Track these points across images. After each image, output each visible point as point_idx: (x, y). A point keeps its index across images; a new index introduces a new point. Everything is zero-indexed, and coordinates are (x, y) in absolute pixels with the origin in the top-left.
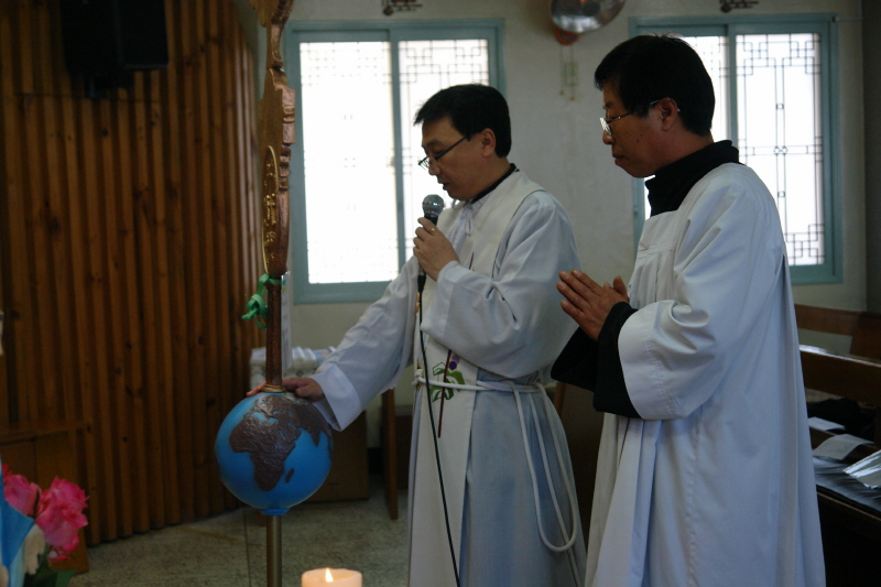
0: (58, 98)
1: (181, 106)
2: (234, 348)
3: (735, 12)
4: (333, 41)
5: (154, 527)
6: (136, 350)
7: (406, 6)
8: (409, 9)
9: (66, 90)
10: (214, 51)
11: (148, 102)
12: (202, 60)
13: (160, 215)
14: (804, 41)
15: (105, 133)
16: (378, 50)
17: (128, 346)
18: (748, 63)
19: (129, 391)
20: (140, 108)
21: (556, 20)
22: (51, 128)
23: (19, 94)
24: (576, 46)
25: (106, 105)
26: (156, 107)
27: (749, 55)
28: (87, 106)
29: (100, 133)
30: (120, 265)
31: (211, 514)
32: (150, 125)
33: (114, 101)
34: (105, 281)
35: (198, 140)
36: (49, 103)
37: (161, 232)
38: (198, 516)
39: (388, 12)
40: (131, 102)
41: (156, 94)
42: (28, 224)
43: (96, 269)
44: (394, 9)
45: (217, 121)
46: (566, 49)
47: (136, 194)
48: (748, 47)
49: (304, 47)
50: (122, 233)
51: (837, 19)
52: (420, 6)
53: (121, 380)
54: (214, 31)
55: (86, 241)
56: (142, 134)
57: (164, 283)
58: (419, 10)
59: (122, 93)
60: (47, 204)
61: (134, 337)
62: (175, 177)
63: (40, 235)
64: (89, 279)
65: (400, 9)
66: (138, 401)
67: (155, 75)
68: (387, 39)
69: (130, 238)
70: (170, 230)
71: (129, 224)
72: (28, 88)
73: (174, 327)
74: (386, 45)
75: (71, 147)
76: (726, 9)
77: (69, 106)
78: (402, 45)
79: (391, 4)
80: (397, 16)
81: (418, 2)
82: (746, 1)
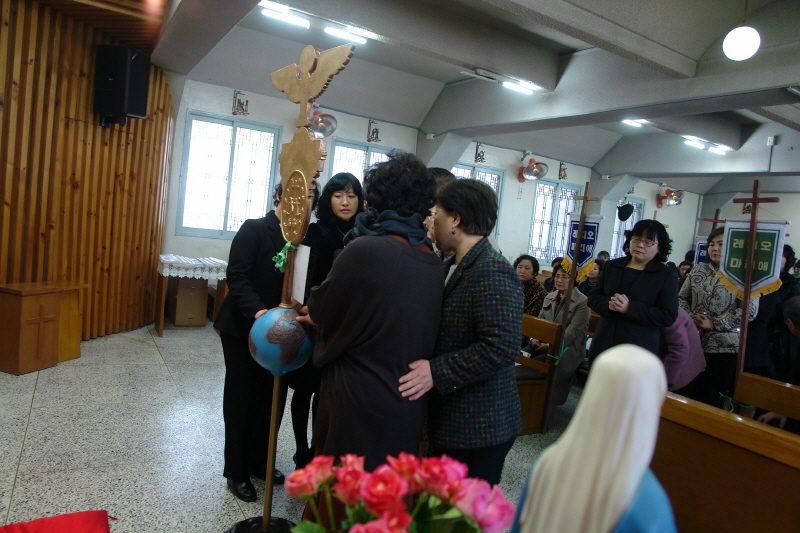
0: (86, 123)
1: (143, 138)
2: (151, 253)
3: (372, 142)
5: (107, 334)
6: (108, 250)
7: (243, 112)
8: (244, 114)
9: (91, 120)
10: (160, 115)
11: (128, 133)
12: (154, 119)
13: (126, 188)
15: (106, 144)
16: (227, 129)
17: (104, 248)
19: (102, 269)
20: (124, 135)
22: (81, 137)
23: (67, 118)
25: (108, 130)
26: (131, 136)
28: (99, 129)
29: (104, 144)
30: (105, 209)
31: (133, 329)
32: (127, 144)
33: (112, 130)
34: (97, 215)
35: (148, 155)
36: (81, 125)
37: (126, 195)
38: (128, 329)
39: (234, 114)
40: (120, 132)
41: (132, 130)
42: (63, 183)
43: (93, 210)
44: (238, 113)
45: (157, 148)
47: (117, 176)
49: (194, 122)
50: (108, 193)
52: (249, 114)
53: (99, 264)
54: (161, 106)
55: (90, 194)
56: (123, 148)
57: (124, 219)
59: (117, 126)
60: (74, 174)
61: (108, 244)
62: (135, 171)
63: (68, 189)
64: (89, 214)
65: (240, 113)
66: (106, 275)
67: (133, 120)
68: (232, 125)
69: (111, 197)
70: (130, 195)
71: (111, 190)
72: (72, 115)
73: (126, 241)
74: (231, 128)
75: (89, 148)
76: (369, 141)
77: (91, 128)
78: (238, 129)
79: (236, 110)
80: (238, 116)
81: (248, 112)
82: (376, 139)
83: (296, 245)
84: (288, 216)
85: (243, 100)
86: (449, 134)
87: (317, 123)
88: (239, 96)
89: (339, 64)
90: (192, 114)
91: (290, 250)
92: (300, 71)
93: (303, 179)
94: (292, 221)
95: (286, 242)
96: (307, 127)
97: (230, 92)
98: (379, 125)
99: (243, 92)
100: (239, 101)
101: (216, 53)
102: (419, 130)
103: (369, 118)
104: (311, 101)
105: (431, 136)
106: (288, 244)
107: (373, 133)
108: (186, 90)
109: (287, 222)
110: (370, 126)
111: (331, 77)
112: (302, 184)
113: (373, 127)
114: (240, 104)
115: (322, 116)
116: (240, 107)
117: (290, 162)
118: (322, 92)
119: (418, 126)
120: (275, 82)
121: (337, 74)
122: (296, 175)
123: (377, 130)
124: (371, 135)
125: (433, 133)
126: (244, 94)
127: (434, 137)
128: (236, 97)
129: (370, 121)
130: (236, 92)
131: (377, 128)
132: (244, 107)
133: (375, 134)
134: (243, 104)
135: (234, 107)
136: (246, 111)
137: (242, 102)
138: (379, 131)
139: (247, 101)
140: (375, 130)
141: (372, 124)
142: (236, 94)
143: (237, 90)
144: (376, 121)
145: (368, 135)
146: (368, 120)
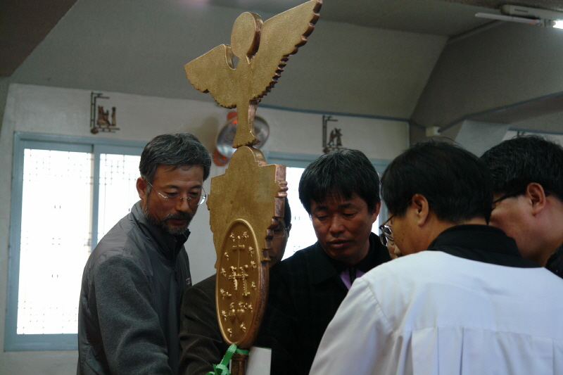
7: (108, 128)
8: (110, 131)
16: (85, 158)
21: (220, 149)
39: (94, 131)
44: (100, 130)
46: (220, 169)
49: (27, 152)
52: (118, 129)
58: (117, 132)
65: (103, 130)
68: (92, 152)
74: (90, 156)
76: (326, 150)
78: (102, 156)
79: (96, 126)
80: (101, 135)
81: (117, 126)
82: (339, 147)
83: (247, 347)
84: (228, 298)
85: (107, 108)
86: (466, 124)
88: (99, 102)
89: (297, 37)
90: (23, 139)
91: (235, 357)
92: (232, 56)
93: (250, 233)
94: (237, 307)
95: (229, 345)
96: (250, 145)
97: (84, 96)
98: (341, 123)
99: (105, 94)
100: (101, 109)
101: (60, 34)
102: (411, 122)
103: (323, 113)
104: (254, 102)
105: (435, 131)
106: (232, 349)
107: (332, 140)
108: (10, 100)
109: (228, 310)
110: (325, 127)
111: (285, 58)
112: (250, 241)
113: (331, 127)
114: (103, 114)
116: (103, 119)
117: (226, 206)
118: (272, 85)
119: (408, 117)
120: (193, 78)
121: (294, 52)
122: (238, 226)
123: (338, 131)
124: (328, 141)
125: (436, 125)
126: (107, 98)
127: (439, 131)
128: (95, 105)
129: (324, 117)
130: (94, 96)
131: (338, 128)
132: (110, 119)
133: (335, 140)
134: (107, 114)
135: (92, 120)
136: (114, 125)
137: (105, 111)
138: (341, 132)
139: (114, 109)
140: (335, 133)
141: (329, 123)
142: (95, 98)
143: (95, 92)
144: (334, 117)
145: (324, 141)
146: (320, 116)
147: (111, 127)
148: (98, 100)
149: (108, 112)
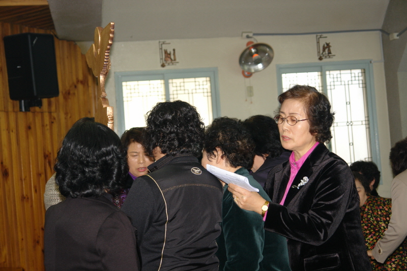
0: (7, 112)
3: (324, 60)
4: (138, 80)
7: (171, 62)
8: (173, 64)
9: (10, 109)
10: (81, 87)
11: (50, 112)
14: (357, 72)
15: (30, 128)
18: (332, 84)
20: (46, 115)
22: (3, 127)
24: (251, 78)
25: (30, 115)
26: (54, 115)
27: (332, 80)
28: (21, 115)
29: (27, 128)
30: (38, 191)
32: (51, 123)
33: (34, 113)
39: (163, 66)
40: (42, 113)
41: (53, 108)
43: (26, 194)
44: (166, 64)
46: (247, 80)
47: (45, 156)
48: (332, 76)
49: (124, 84)
50: (39, 175)
51: (372, 62)
52: (178, 62)
54: (81, 78)
55: (21, 179)
56: (47, 128)
58: (177, 64)
59: (37, 109)
60: (2, 163)
64: (23, 198)
65: (169, 64)
68: (163, 78)
71: (42, 171)
74: (162, 81)
75: (13, 135)
76: (320, 59)
77: (12, 117)
78: (170, 81)
79: (164, 62)
80: (167, 67)
81: (177, 60)
82: (330, 55)
85: (170, 50)
87: (251, 54)
88: (164, 47)
97: (155, 44)
98: (330, 39)
99: (167, 41)
100: (166, 52)
102: (383, 31)
103: (316, 33)
105: (395, 36)
107: (324, 50)
110: (318, 43)
113: (323, 42)
114: (167, 55)
115: (255, 46)
116: (168, 57)
119: (380, 27)
123: (328, 45)
124: (321, 52)
125: (396, 32)
126: (169, 43)
127: (398, 36)
128: (161, 49)
129: (317, 36)
130: (161, 43)
131: (328, 42)
132: (172, 57)
133: (327, 50)
134: (170, 54)
135: (162, 59)
136: (175, 60)
137: (169, 52)
138: (330, 45)
139: (174, 50)
140: (326, 46)
141: (320, 39)
142: (162, 45)
143: (161, 41)
144: (324, 35)
145: (319, 52)
146: (315, 35)
147: (173, 62)
148: (163, 46)
149: (170, 52)
